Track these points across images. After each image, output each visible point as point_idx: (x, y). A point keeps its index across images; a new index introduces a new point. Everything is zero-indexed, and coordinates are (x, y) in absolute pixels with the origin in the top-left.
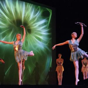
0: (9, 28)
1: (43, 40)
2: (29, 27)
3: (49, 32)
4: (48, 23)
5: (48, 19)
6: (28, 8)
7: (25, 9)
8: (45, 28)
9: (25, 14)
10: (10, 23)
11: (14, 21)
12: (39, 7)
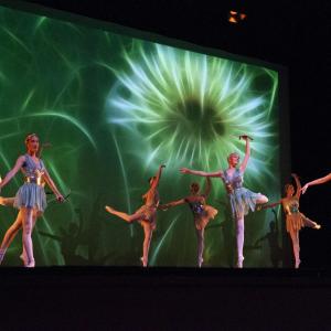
0: (168, 123)
1: (256, 153)
2: (220, 119)
3: (270, 130)
4: (268, 106)
5: (269, 97)
6: (215, 71)
7: (209, 73)
8: (259, 121)
9: (208, 86)
10: (172, 112)
11: (180, 106)
12: (244, 66)
